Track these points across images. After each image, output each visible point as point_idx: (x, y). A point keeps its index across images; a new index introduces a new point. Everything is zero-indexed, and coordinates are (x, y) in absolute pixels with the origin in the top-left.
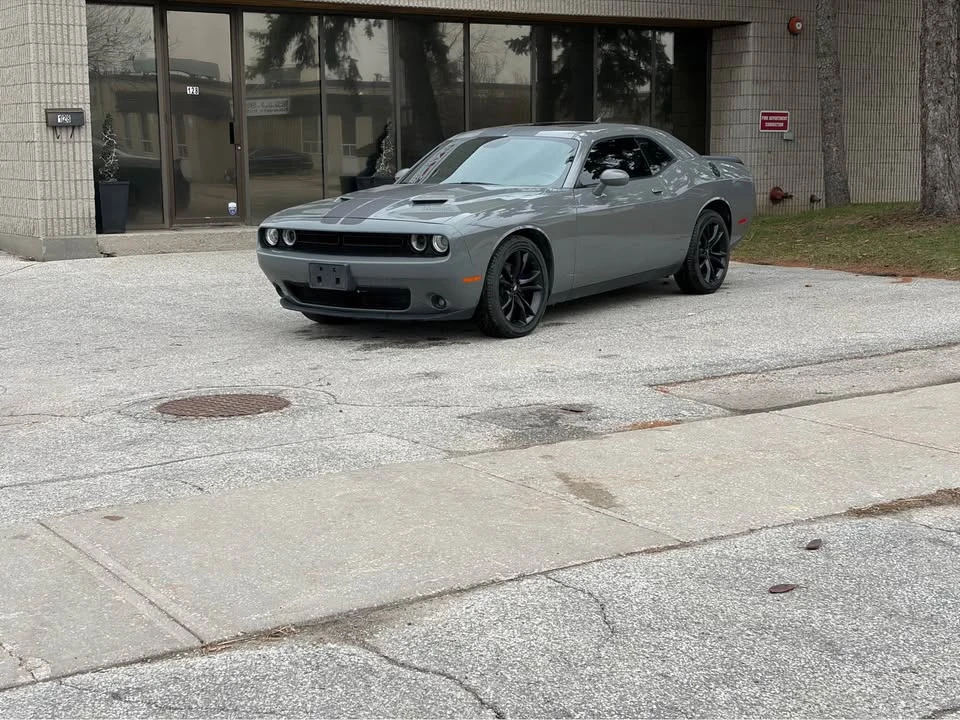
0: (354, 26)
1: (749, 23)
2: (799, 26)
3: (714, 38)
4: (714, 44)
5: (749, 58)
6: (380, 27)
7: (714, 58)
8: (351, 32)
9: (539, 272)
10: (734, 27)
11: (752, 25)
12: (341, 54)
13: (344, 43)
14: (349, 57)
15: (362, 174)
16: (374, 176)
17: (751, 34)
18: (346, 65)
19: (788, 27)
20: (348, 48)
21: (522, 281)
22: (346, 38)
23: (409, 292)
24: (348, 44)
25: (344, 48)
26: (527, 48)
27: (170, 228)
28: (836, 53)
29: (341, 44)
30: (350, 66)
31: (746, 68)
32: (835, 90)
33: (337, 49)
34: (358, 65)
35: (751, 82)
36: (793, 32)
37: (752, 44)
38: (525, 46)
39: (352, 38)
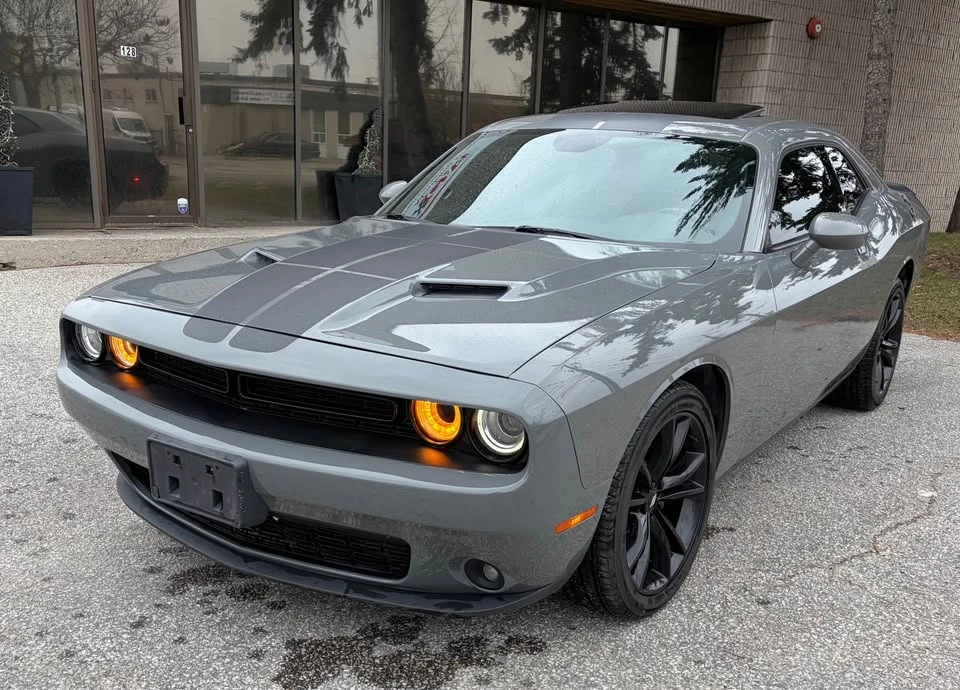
0: (343, 12)
1: (771, 20)
2: (818, 28)
3: (726, 37)
4: (725, 44)
5: (766, 62)
6: (369, 15)
7: (724, 61)
8: (340, 18)
9: (702, 456)
10: (751, 24)
11: (773, 23)
12: (330, 41)
13: (333, 27)
14: (338, 44)
15: (342, 170)
16: (356, 172)
17: (771, 34)
18: (335, 53)
19: (807, 30)
20: (337, 33)
21: (668, 481)
22: (335, 24)
23: (407, 548)
24: (337, 30)
25: (334, 35)
26: (510, 48)
27: (102, 228)
28: (892, 55)
29: (329, 29)
30: (338, 54)
31: (761, 73)
32: (885, 100)
33: (326, 35)
34: (346, 53)
35: (764, 88)
36: (812, 36)
37: (770, 46)
38: (508, 45)
39: (342, 25)
